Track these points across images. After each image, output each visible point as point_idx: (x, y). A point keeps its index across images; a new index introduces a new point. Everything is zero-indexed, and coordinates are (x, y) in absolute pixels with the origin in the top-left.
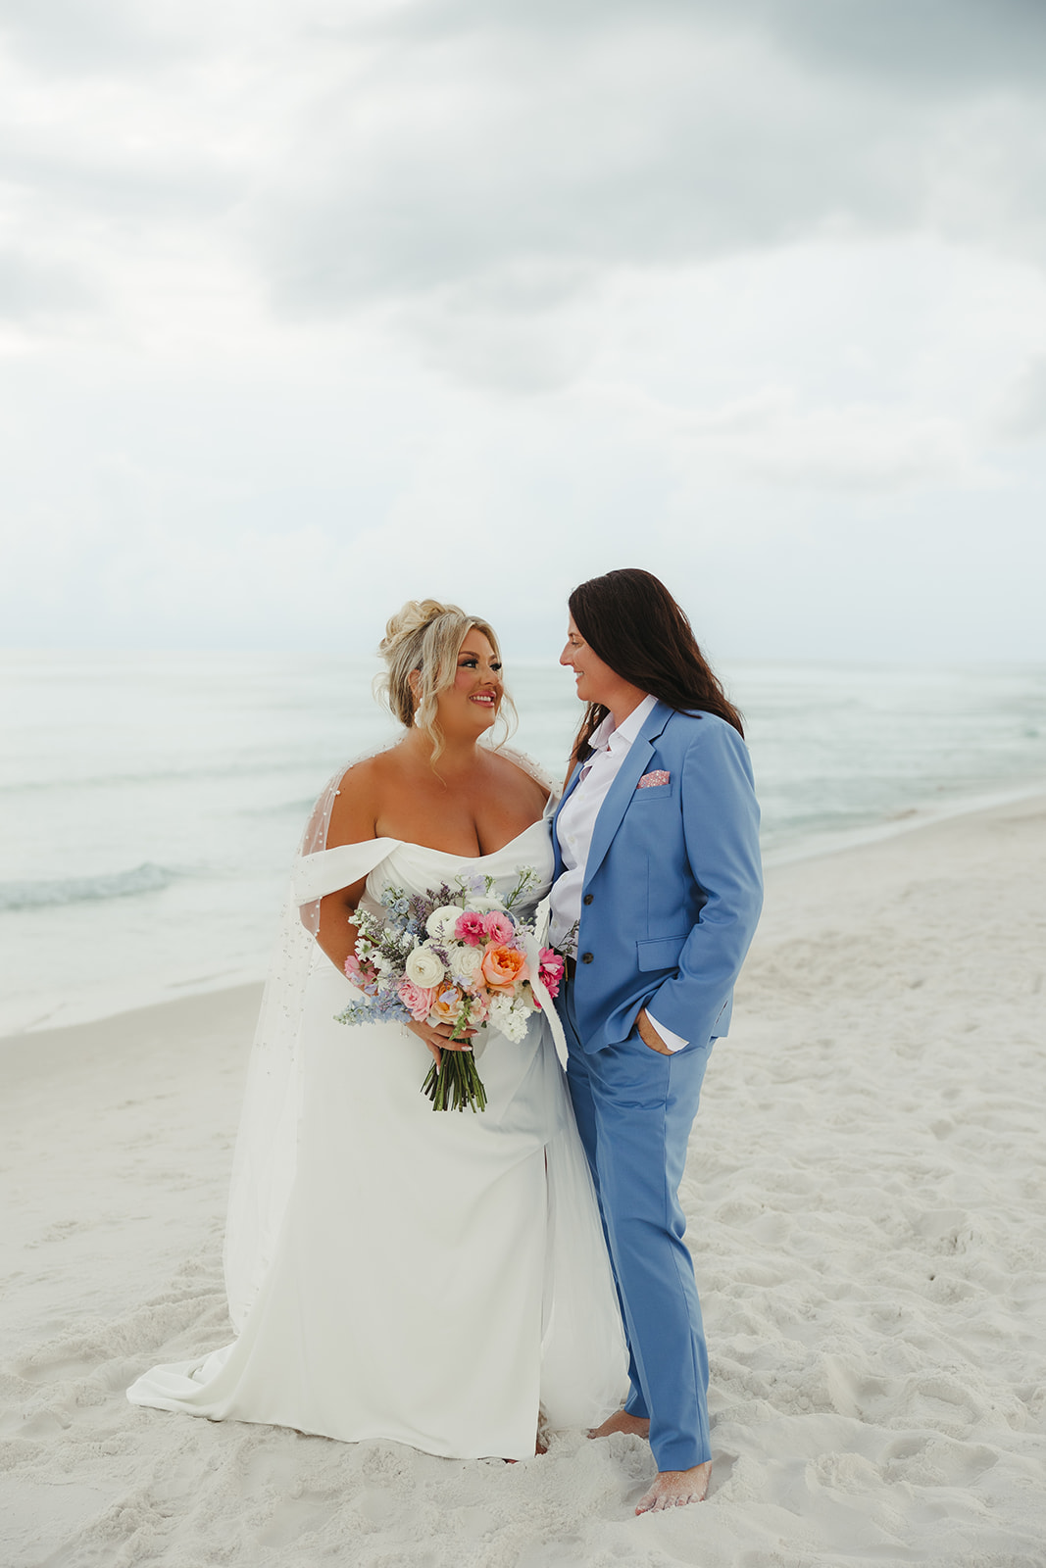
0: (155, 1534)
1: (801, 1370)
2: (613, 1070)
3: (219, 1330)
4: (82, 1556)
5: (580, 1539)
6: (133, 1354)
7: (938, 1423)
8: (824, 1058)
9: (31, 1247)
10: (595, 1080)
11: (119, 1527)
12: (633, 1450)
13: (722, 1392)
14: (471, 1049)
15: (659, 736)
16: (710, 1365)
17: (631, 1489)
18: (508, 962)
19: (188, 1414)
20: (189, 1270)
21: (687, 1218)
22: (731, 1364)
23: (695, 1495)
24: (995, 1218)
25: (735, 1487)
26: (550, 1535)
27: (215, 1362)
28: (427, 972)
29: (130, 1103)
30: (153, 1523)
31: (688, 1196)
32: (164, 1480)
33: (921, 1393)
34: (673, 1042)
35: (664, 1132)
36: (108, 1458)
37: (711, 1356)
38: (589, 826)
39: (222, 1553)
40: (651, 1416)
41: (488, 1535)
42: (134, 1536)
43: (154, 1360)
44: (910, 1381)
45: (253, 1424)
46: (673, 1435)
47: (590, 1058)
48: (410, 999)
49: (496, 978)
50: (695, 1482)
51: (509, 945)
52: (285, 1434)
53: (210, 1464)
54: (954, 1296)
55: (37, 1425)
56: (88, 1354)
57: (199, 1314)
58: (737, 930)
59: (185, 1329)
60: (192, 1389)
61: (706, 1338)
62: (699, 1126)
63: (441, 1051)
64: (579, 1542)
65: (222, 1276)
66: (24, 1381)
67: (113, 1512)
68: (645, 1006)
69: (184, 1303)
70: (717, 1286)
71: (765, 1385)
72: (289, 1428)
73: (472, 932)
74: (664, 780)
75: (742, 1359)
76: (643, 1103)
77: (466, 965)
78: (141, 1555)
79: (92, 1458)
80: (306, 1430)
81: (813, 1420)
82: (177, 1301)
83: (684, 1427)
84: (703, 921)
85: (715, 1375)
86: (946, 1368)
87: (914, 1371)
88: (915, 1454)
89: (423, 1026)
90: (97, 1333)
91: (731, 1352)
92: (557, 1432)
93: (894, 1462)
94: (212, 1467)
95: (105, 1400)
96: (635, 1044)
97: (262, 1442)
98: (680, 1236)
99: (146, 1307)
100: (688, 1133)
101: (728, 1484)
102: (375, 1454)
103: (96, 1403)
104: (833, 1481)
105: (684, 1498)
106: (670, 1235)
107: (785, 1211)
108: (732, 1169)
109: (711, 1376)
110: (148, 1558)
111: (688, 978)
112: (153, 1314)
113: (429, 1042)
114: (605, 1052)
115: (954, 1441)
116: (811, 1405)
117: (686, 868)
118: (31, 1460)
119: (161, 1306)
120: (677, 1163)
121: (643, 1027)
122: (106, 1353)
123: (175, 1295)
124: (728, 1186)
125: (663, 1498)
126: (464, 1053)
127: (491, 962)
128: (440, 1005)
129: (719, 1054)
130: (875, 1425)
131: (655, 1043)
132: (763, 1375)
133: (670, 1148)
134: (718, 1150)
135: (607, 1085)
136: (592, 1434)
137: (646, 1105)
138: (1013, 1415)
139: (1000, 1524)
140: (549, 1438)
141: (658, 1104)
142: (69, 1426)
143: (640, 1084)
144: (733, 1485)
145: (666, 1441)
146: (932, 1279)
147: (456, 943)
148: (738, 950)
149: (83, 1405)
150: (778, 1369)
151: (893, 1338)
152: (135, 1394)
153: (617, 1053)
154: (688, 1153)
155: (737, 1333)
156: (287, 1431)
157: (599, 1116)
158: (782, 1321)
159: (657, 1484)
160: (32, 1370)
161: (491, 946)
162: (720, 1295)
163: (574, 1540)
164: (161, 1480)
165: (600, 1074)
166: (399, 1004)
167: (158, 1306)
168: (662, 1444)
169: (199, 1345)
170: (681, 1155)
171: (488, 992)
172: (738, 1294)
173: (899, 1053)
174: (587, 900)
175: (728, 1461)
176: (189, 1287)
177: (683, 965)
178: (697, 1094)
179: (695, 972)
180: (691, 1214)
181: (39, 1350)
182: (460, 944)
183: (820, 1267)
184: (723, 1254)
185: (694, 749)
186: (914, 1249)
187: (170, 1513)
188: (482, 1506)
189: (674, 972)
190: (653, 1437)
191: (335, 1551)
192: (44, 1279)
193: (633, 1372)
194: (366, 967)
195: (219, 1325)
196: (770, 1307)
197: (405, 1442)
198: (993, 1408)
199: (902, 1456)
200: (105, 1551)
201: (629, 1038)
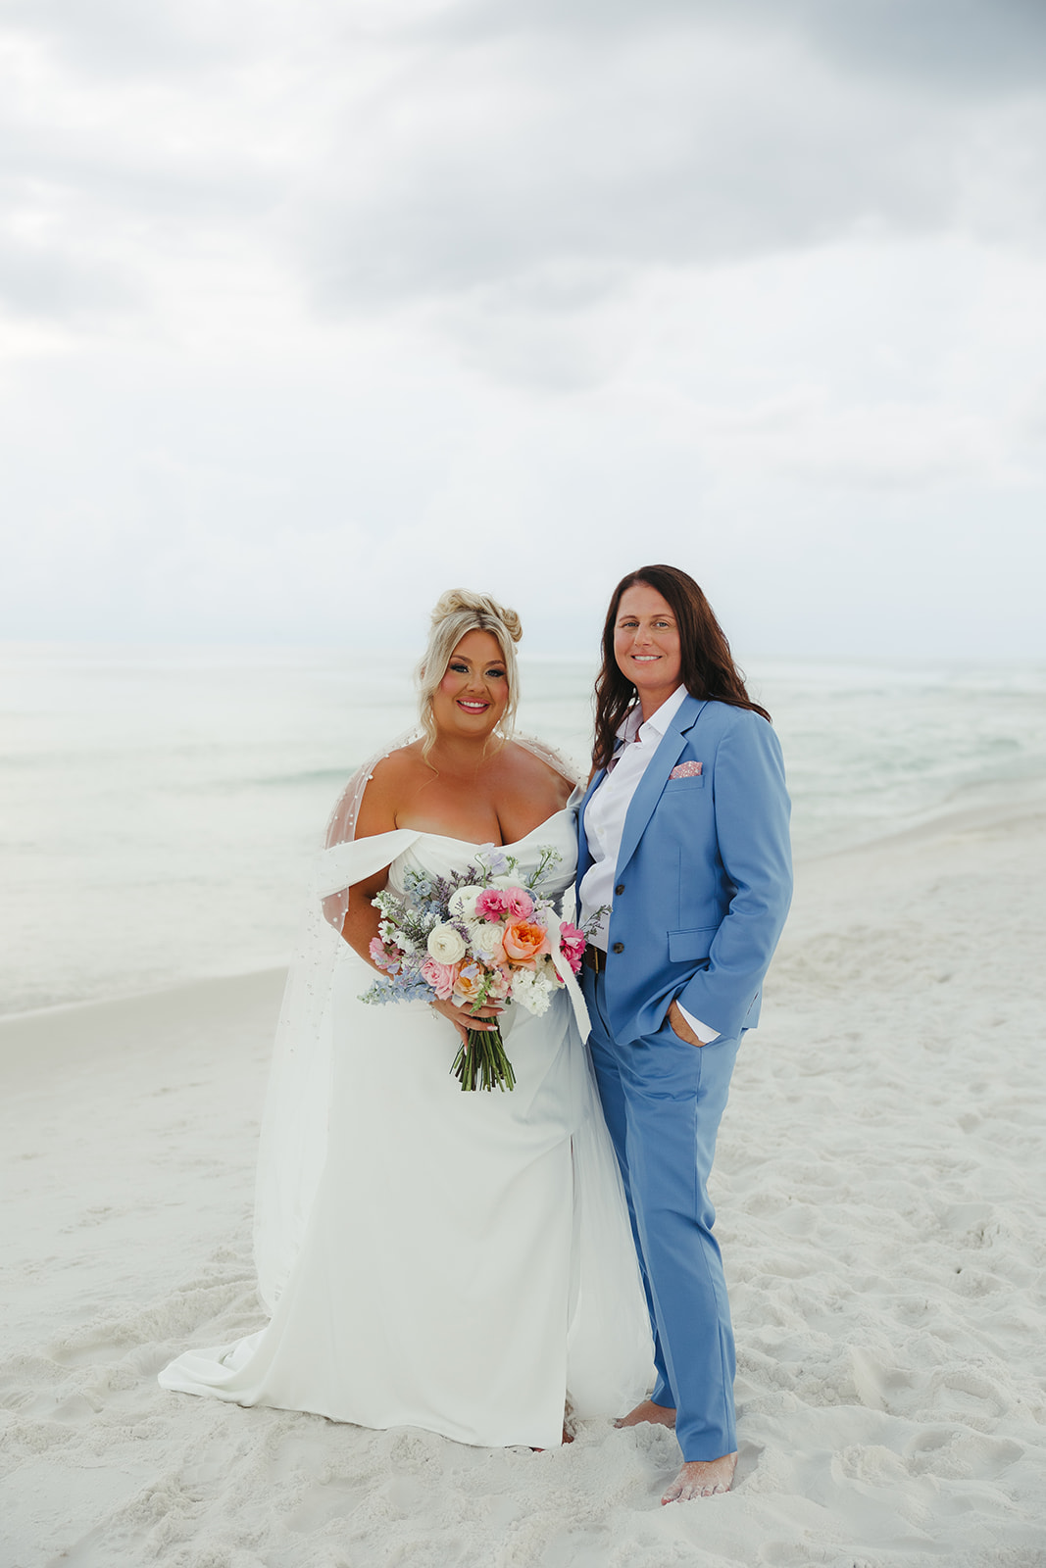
0: (184, 1518)
1: (828, 1362)
2: (645, 1062)
3: (251, 1316)
4: (112, 1539)
5: (605, 1527)
6: (165, 1338)
7: (964, 1417)
8: (852, 1051)
9: (66, 1232)
10: (626, 1073)
11: (149, 1511)
12: (659, 1439)
13: (748, 1383)
14: (496, 1028)
15: (692, 728)
16: (737, 1357)
17: (657, 1479)
18: (529, 937)
19: (219, 1400)
20: (221, 1257)
21: (716, 1209)
22: (757, 1356)
23: (721, 1485)
24: (1022, 1212)
25: (761, 1478)
26: (577, 1524)
27: (247, 1348)
28: (448, 948)
29: (165, 1090)
30: (183, 1507)
31: (717, 1188)
32: (194, 1464)
33: (947, 1387)
34: (704, 1033)
35: (695, 1123)
36: (139, 1442)
37: (738, 1347)
38: (620, 816)
39: (251, 1537)
40: (678, 1407)
41: (514, 1524)
42: (163, 1520)
43: (186, 1345)
44: (937, 1374)
45: (283, 1410)
46: (701, 1426)
47: (620, 1050)
48: (433, 977)
49: (517, 952)
50: (721, 1472)
51: (529, 920)
52: (315, 1420)
53: (239, 1449)
54: (980, 1289)
55: (69, 1408)
56: (121, 1339)
57: (230, 1300)
58: (768, 921)
59: (216, 1315)
60: (223, 1375)
61: (733, 1329)
62: (727, 1118)
63: (468, 1032)
64: (605, 1531)
65: (253, 1264)
66: (57, 1364)
67: (143, 1496)
68: (676, 997)
69: (215, 1288)
70: (743, 1277)
71: (791, 1376)
72: (319, 1415)
73: (493, 910)
74: (696, 771)
75: (769, 1350)
76: (675, 1094)
77: (487, 941)
78: (170, 1539)
79: (123, 1442)
80: (335, 1417)
81: (839, 1412)
82: (210, 1287)
83: (710, 1418)
84: (733, 913)
85: (742, 1366)
86: (972, 1361)
87: (940, 1364)
88: (940, 1447)
89: (449, 1005)
90: (129, 1318)
91: (757, 1343)
92: (583, 1422)
93: (920, 1455)
94: (242, 1453)
95: (137, 1384)
96: (667, 1036)
97: (291, 1427)
98: (710, 1227)
99: (178, 1292)
100: (718, 1125)
101: (754, 1474)
102: (403, 1441)
103: (128, 1388)
104: (859, 1474)
105: (710, 1489)
106: (701, 1227)
107: (812, 1203)
108: (759, 1161)
109: (738, 1367)
110: (177, 1541)
111: (718, 969)
112: (185, 1300)
113: (457, 1023)
114: (636, 1044)
115: (980, 1434)
116: (837, 1397)
117: (717, 859)
118: (64, 1443)
119: (193, 1292)
120: (708, 1156)
121: (674, 1018)
122: (138, 1337)
123: (207, 1281)
124: (756, 1178)
125: (689, 1488)
126: (490, 1032)
127: (512, 937)
128: (462, 982)
129: (749, 1045)
130: (900, 1418)
131: (687, 1035)
132: (790, 1366)
133: (700, 1140)
134: (745, 1142)
135: (637, 1076)
136: (619, 1424)
137: (678, 1096)
138: (1039, 1409)
139: (1026, 1517)
140: (576, 1427)
141: (687, 1096)
142: (101, 1410)
143: (671, 1075)
144: (759, 1476)
145: (691, 1432)
146: (959, 1272)
147: (477, 921)
148: (769, 941)
149: (114, 1389)
150: (804, 1361)
151: (919, 1331)
152: (167, 1379)
153: (647, 1044)
154: (717, 1144)
155: (764, 1323)
156: (316, 1417)
157: (630, 1109)
158: (808, 1313)
159: (684, 1474)
160: (66, 1354)
161: (511, 921)
162: (747, 1287)
163: (600, 1529)
164: (190, 1464)
165: (631, 1066)
166: (423, 983)
167: (189, 1292)
168: (689, 1434)
169: (230, 1331)
170: (710, 1146)
171: (510, 968)
172: (765, 1285)
173: (926, 1047)
174: (619, 890)
175: (754, 1452)
176: (221, 1273)
177: (714, 956)
178: (725, 1086)
179: (726, 963)
180: (718, 1205)
181: (72, 1334)
182: (482, 922)
183: (847, 1259)
184: (750, 1245)
185: (727, 740)
186: (940, 1242)
187: (199, 1497)
188: (509, 1494)
189: (705, 963)
190: (680, 1427)
191: (362, 1537)
192: (78, 1264)
193: (659, 1361)
194: (390, 947)
195: (250, 1311)
196: (797, 1299)
197: (432, 1430)
198: (1019, 1402)
199: (928, 1449)
200: (136, 1534)
201: (660, 1030)
